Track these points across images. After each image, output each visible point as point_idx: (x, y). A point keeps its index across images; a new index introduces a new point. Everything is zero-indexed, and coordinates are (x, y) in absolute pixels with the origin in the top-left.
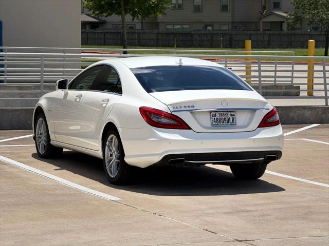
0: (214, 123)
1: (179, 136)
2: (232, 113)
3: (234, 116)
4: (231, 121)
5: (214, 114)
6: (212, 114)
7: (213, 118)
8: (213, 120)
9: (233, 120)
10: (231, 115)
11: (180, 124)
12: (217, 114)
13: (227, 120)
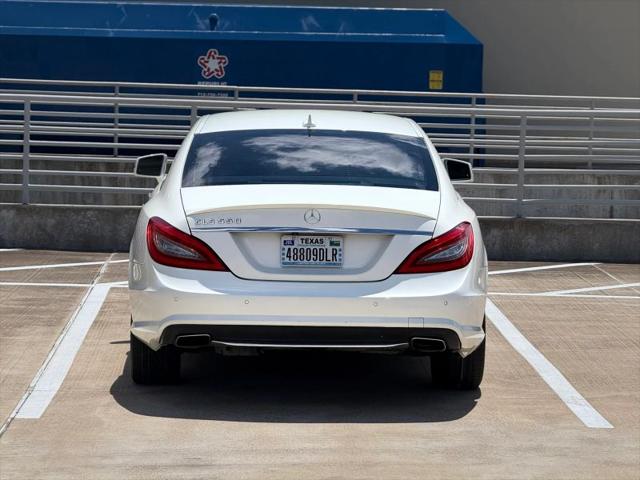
0: (287, 260)
1: (200, 285)
2: (334, 239)
3: (338, 245)
4: (330, 257)
5: (289, 238)
6: (284, 239)
7: (287, 248)
8: (286, 252)
9: (334, 255)
10: (332, 244)
11: (205, 259)
12: (298, 241)
13: (320, 255)
